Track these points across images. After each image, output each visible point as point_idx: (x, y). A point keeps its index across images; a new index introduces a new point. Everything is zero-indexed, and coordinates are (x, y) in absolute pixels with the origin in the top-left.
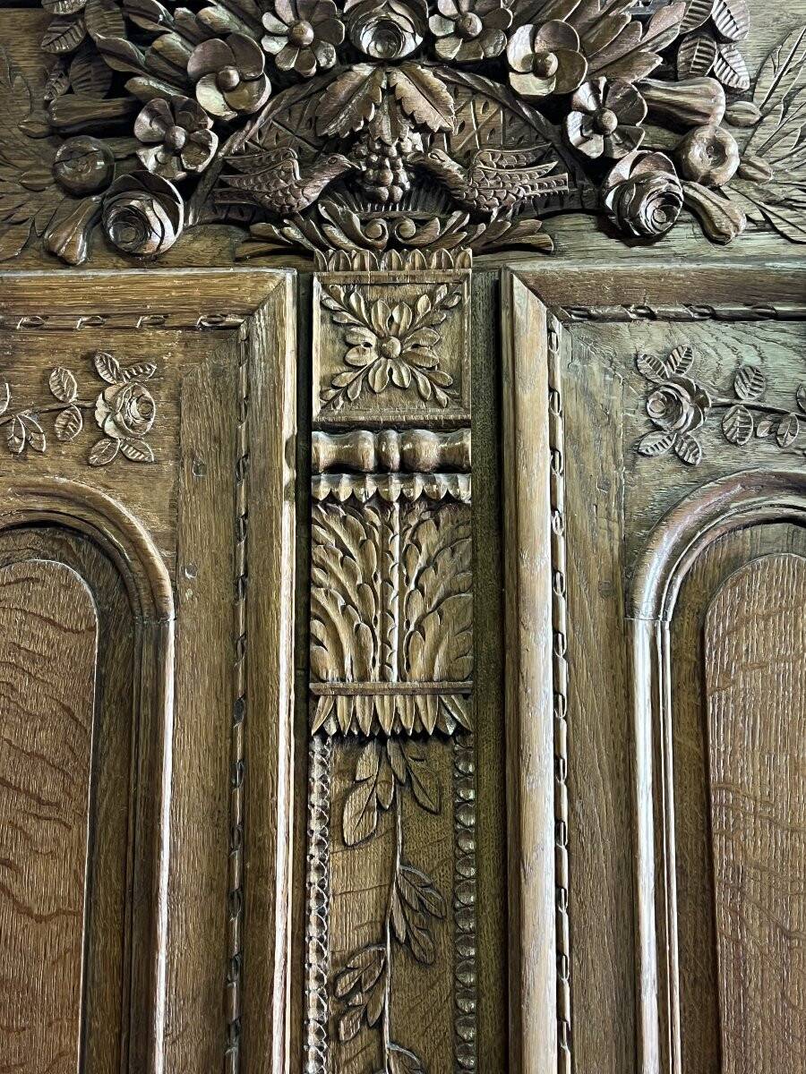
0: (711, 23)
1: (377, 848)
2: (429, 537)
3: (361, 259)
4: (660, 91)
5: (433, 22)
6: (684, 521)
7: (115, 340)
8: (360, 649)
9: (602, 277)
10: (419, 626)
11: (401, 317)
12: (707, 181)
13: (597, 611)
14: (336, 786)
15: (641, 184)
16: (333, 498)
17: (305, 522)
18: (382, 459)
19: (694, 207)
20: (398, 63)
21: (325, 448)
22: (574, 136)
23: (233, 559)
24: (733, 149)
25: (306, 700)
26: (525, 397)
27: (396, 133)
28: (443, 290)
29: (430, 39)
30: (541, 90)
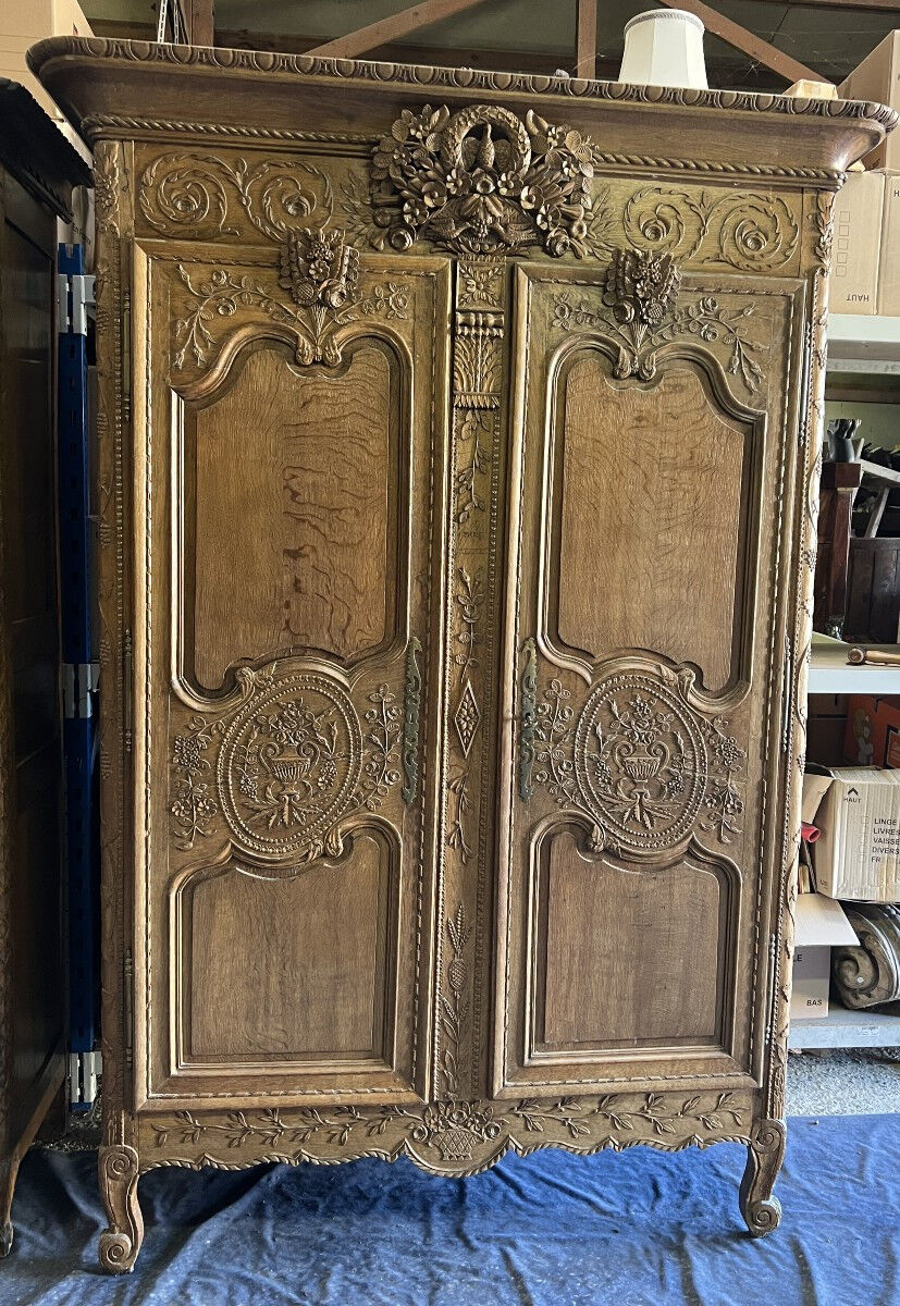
0: (581, 188)
1: (471, 441)
2: (490, 348)
3: (472, 256)
4: (565, 208)
5: (499, 183)
6: (564, 347)
7: (396, 278)
8: (468, 382)
9: (545, 269)
10: (486, 376)
11: (484, 277)
12: (577, 238)
13: (538, 373)
14: (460, 422)
15: (557, 238)
16: (462, 334)
17: (453, 341)
18: (477, 322)
19: (572, 246)
20: (487, 195)
21: (460, 318)
22: (539, 222)
23: (432, 351)
24: (585, 228)
25: (452, 396)
26: (520, 305)
27: (485, 217)
28: (497, 270)
29: (497, 189)
30: (529, 206)
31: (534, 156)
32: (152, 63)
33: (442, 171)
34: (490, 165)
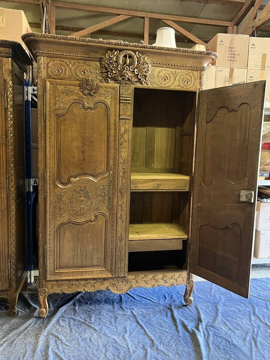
0: (148, 69)
1: (124, 126)
2: (128, 105)
3: (124, 84)
4: (145, 74)
5: (130, 68)
7: (107, 89)
8: (123, 113)
10: (127, 111)
11: (126, 89)
12: (147, 81)
14: (121, 122)
15: (143, 81)
16: (121, 102)
18: (125, 99)
19: (146, 83)
20: (127, 71)
21: (121, 98)
22: (139, 77)
23: (115, 106)
24: (149, 79)
25: (120, 116)
27: (127, 76)
28: (129, 88)
30: (137, 73)
31: (138, 62)
32: (51, 39)
33: (117, 65)
34: (128, 64)
